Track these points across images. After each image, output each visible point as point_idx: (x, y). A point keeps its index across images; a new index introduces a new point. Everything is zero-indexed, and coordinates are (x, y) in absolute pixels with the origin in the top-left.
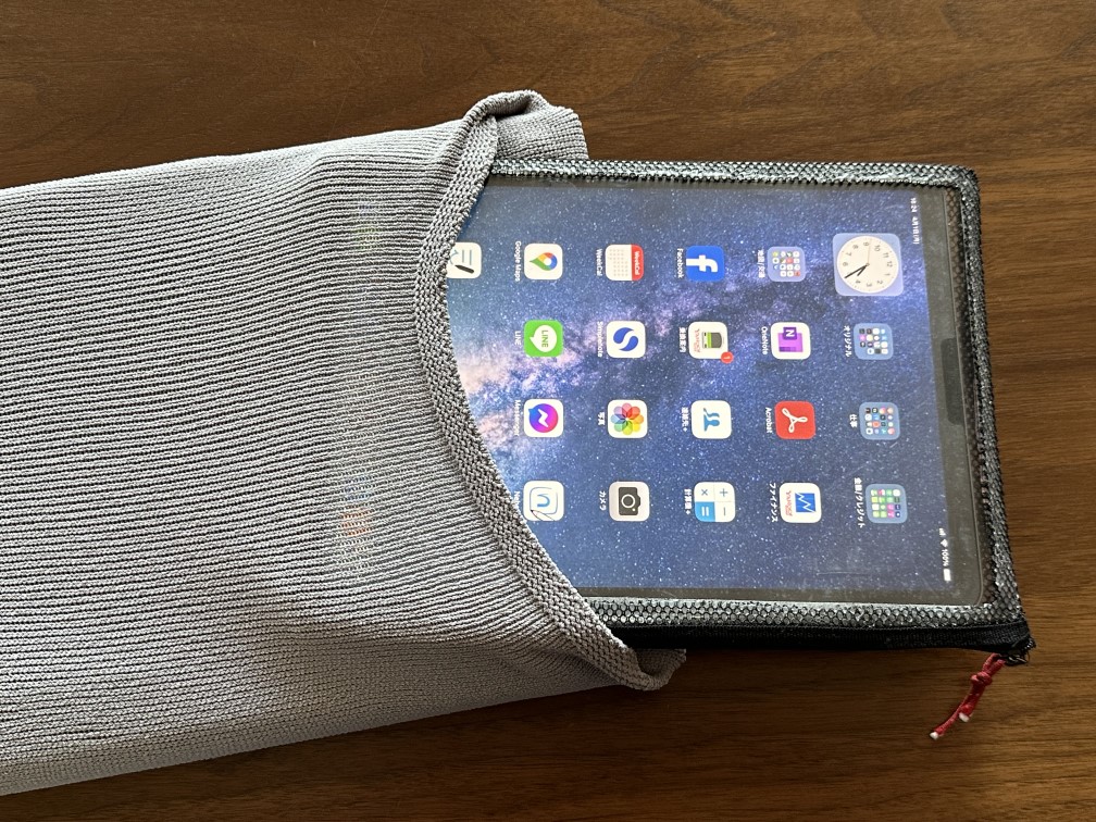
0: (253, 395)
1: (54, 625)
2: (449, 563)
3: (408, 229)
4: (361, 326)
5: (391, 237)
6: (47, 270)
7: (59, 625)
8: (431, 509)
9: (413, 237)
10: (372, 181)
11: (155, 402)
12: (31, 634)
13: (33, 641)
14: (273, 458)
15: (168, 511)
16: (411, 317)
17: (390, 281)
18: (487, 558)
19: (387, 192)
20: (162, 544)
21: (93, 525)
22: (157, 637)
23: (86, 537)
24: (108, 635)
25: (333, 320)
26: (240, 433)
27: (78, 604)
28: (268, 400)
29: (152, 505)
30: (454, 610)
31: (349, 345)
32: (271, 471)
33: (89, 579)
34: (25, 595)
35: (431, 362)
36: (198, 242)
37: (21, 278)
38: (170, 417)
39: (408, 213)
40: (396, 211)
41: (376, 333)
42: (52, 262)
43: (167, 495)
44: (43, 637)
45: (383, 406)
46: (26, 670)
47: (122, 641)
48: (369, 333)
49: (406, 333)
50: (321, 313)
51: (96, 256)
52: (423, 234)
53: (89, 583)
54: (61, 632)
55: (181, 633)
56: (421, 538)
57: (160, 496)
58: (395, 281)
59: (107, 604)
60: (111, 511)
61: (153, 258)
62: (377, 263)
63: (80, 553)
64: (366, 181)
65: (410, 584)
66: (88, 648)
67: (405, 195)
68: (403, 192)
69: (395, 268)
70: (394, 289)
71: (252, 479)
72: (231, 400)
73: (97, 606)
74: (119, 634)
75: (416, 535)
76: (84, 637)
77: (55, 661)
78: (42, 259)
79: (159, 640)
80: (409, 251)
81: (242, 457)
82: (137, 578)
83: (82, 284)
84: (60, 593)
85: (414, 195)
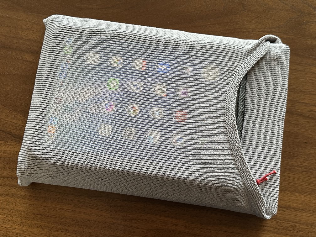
0: (175, 103)
1: (102, 149)
2: (220, 165)
3: (231, 68)
4: (210, 92)
5: (226, 69)
6: (129, 48)
7: (104, 150)
8: (218, 148)
9: (232, 70)
10: (225, 52)
11: (148, 96)
12: (95, 150)
13: (95, 152)
14: (177, 122)
15: (143, 128)
16: (226, 93)
17: (222, 81)
18: (232, 166)
19: (229, 56)
20: (139, 136)
21: (121, 125)
22: (130, 162)
23: (118, 127)
24: (117, 157)
25: (203, 89)
26: (169, 112)
27: (111, 145)
28: (179, 106)
29: (139, 125)
30: (219, 178)
31: (206, 97)
32: (175, 126)
33: (116, 139)
34: (97, 138)
35: (228, 107)
36: (172, 53)
37: (121, 48)
38: (151, 101)
39: (233, 63)
40: (230, 62)
41: (214, 95)
42: (131, 46)
43: (144, 123)
44: (99, 152)
45: (211, 116)
46: (91, 160)
47: (120, 160)
48: (212, 95)
49: (223, 97)
50: (200, 86)
51: (143, 48)
52: (236, 70)
53: (116, 141)
54: (104, 152)
55: (137, 163)
56: (214, 156)
57: (142, 122)
58: (224, 82)
59: (118, 148)
60: (127, 122)
61: (159, 53)
62: (220, 76)
63: (115, 131)
64: (224, 52)
65: (208, 168)
66: (110, 159)
67: (234, 58)
68: (233, 57)
69: (225, 78)
70: (223, 84)
71: (169, 126)
72: (169, 102)
73: (116, 148)
74: (120, 158)
75: (212, 154)
76: (110, 156)
77: (100, 160)
78: (128, 44)
79: (130, 163)
80: (230, 74)
81: (168, 119)
82: (129, 143)
83: (137, 55)
84: (107, 141)
85: (236, 59)
